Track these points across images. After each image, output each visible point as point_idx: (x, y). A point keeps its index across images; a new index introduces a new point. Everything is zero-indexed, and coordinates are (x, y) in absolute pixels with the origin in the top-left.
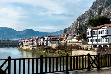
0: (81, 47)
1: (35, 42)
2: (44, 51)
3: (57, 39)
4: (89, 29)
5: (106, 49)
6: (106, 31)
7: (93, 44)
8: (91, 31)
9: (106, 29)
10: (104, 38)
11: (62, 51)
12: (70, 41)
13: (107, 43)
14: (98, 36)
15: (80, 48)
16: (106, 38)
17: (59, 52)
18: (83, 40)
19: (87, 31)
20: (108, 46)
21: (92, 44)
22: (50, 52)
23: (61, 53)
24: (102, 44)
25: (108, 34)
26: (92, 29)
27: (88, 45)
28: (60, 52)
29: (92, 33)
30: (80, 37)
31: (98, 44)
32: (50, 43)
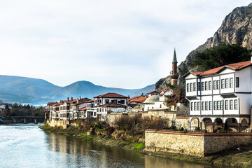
0: (173, 122)
1: (73, 110)
2: (88, 134)
3: (123, 102)
4: (191, 76)
5: (234, 130)
6: (233, 81)
7: (201, 116)
8: (195, 81)
9: (232, 76)
10: (229, 99)
11: (127, 134)
12: (150, 107)
13: (236, 112)
14: (213, 95)
15: (170, 125)
16: (234, 99)
17: (120, 134)
18: (179, 104)
19: (187, 82)
20: (238, 120)
21: (199, 116)
22: (101, 135)
23: (124, 139)
24: (224, 116)
25: (238, 90)
26: (200, 77)
27: (191, 118)
28: (122, 135)
29: (200, 87)
30: (174, 96)
31: (213, 116)
32: (104, 113)
